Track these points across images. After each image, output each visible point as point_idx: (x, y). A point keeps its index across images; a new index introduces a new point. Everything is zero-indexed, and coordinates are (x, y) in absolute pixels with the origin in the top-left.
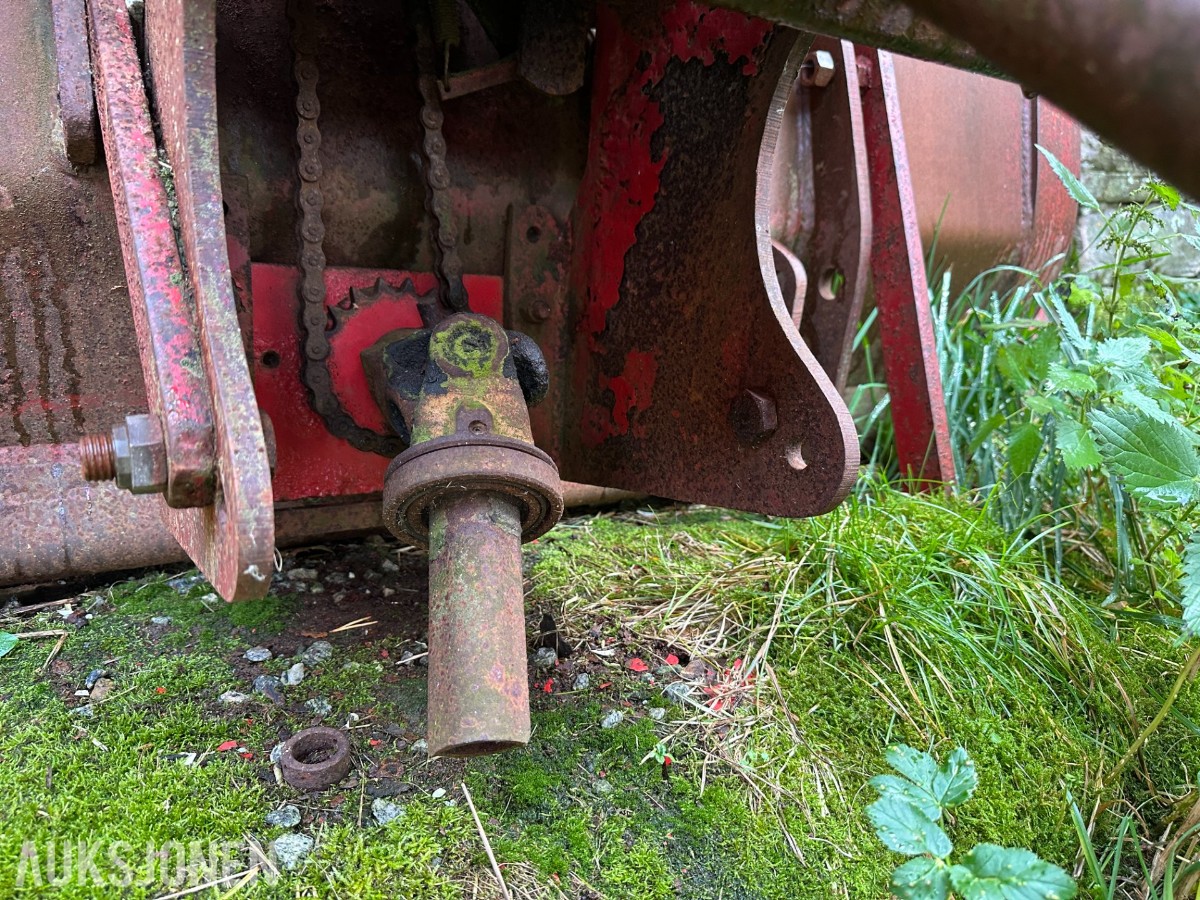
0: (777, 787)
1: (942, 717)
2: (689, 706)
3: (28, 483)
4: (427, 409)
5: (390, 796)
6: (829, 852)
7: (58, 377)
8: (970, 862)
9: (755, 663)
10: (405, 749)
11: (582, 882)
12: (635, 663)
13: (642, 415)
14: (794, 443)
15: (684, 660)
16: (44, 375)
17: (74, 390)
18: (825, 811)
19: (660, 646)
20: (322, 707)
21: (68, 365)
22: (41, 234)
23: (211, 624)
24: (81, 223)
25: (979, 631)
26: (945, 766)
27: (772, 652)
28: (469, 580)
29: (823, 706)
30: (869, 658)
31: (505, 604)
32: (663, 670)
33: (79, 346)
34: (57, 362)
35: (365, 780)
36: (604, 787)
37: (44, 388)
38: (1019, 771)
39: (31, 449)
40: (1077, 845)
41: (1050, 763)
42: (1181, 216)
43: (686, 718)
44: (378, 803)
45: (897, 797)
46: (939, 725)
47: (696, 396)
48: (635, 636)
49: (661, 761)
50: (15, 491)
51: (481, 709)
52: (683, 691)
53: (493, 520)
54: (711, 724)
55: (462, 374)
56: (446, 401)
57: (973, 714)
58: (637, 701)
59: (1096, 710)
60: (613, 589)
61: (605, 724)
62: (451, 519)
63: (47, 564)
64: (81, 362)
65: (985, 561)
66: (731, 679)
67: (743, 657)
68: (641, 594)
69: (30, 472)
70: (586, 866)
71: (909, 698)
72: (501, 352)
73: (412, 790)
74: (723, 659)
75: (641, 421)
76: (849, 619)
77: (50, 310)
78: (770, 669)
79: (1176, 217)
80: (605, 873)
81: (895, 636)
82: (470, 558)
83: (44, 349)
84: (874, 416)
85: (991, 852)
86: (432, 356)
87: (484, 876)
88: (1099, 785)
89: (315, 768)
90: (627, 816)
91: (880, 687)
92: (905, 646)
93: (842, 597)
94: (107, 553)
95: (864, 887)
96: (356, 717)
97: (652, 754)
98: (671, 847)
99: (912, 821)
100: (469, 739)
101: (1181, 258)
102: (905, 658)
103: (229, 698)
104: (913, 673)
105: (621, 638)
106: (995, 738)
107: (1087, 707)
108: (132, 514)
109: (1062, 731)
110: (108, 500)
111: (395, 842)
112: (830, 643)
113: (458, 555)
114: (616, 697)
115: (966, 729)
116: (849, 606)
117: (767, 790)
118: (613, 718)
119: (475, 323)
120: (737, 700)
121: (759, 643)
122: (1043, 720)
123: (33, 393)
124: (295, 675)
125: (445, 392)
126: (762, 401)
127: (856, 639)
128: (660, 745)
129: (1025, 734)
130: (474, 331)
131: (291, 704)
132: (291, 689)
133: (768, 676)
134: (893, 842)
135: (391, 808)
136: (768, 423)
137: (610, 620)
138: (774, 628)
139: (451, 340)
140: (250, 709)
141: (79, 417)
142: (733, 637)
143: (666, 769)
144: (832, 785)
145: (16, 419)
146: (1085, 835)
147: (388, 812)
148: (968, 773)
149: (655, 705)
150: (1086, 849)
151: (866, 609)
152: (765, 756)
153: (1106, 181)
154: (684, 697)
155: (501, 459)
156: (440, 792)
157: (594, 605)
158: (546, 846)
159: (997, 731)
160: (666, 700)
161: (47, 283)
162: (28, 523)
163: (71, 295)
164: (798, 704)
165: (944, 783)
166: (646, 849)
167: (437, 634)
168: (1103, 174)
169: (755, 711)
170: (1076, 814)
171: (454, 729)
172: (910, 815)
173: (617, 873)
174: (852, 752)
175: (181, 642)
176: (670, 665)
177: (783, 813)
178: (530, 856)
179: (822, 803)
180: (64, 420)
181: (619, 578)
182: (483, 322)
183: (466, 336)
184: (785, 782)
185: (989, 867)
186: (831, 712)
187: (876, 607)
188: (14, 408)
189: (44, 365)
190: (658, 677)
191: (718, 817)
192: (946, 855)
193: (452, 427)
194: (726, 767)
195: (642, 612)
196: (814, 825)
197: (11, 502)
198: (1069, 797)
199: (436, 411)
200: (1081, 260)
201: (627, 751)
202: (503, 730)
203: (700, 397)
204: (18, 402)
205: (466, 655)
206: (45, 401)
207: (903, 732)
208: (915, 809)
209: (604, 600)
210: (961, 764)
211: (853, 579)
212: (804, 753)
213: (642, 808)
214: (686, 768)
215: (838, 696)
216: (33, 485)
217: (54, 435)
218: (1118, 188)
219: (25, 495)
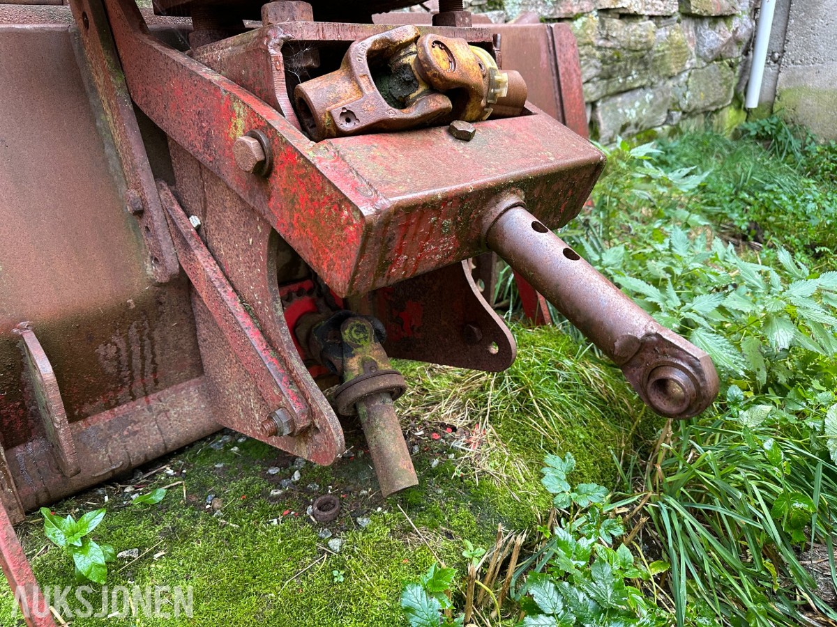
0: (504, 475)
1: (561, 432)
2: (462, 450)
3: (139, 417)
4: (349, 364)
5: (362, 515)
6: (528, 495)
7: (149, 368)
8: (577, 491)
9: (484, 426)
10: (357, 495)
11: (444, 529)
12: (435, 436)
13: (418, 329)
14: (490, 343)
15: (454, 429)
16: (143, 369)
17: (155, 372)
18: (523, 480)
19: (443, 425)
20: (315, 487)
21: (153, 362)
22: (145, 313)
23: (243, 461)
24: (161, 304)
25: (570, 392)
26: (564, 460)
27: (490, 419)
28: (382, 429)
29: (514, 438)
30: (528, 413)
31: (397, 434)
32: (447, 436)
33: (158, 352)
34: (148, 362)
35: (348, 512)
36: (440, 491)
37: (142, 375)
38: (592, 447)
39: (137, 402)
40: (617, 470)
41: (603, 441)
42: (651, 94)
43: (463, 456)
44: (359, 520)
45: (551, 474)
46: (560, 436)
47: (444, 323)
48: (430, 423)
49: (459, 476)
50: (136, 423)
51: (401, 477)
52: (459, 444)
53: (384, 402)
54: (473, 455)
55: (359, 346)
56: (355, 359)
57: (572, 428)
58: (441, 453)
59: (619, 414)
60: (412, 400)
61: (433, 466)
62: (368, 406)
63: (158, 452)
64: (158, 359)
65: (567, 363)
66: (476, 434)
67: (478, 423)
68: (427, 402)
69: (138, 412)
70: (443, 523)
71: (547, 427)
72: (371, 333)
73: (368, 511)
74: (470, 425)
75: (418, 330)
76: (518, 398)
77: (147, 342)
78: (490, 426)
79: (648, 95)
80: (451, 523)
81: (537, 402)
82: (380, 420)
83: (143, 358)
84: (509, 284)
85: (583, 486)
86: (345, 341)
87: (410, 535)
88: (624, 445)
89: (330, 512)
90: (452, 500)
91: (535, 425)
92: (542, 406)
93: (514, 389)
94: (182, 440)
95: (543, 505)
96: (331, 487)
97: (455, 474)
98: (471, 507)
99: (556, 481)
100: (400, 489)
101: (654, 117)
102: (542, 411)
103: (274, 493)
104: (547, 416)
105: (424, 425)
106: (582, 436)
107: (615, 414)
108: (189, 420)
109: (606, 426)
110: (176, 416)
111: (372, 532)
112: (513, 410)
113: (375, 420)
114: (432, 453)
115: (571, 435)
116: (518, 392)
117: (501, 477)
118: (435, 463)
119: (358, 322)
120: (481, 443)
121: (484, 416)
122: (599, 423)
123: (138, 378)
124: (297, 476)
125: (354, 355)
126: (475, 329)
127: (522, 406)
128: (456, 469)
129: (593, 431)
130: (358, 326)
131: (301, 489)
132: (298, 482)
133: (491, 429)
134: (552, 490)
135: (365, 520)
136: (479, 338)
137: (417, 417)
138: (489, 408)
139: (350, 333)
140: (286, 495)
141: (156, 382)
142: (472, 414)
143: (462, 479)
144: (524, 469)
145: (130, 391)
146: (620, 466)
147: (364, 522)
148: (572, 461)
149: (450, 453)
150: (620, 471)
151: (525, 392)
152: (497, 464)
153: (608, 84)
154: (460, 447)
155: (385, 380)
156: (379, 509)
157: (406, 411)
158: (427, 518)
159: (582, 433)
160: (454, 450)
161: (146, 331)
162: (146, 436)
163: (156, 334)
164: (505, 439)
165: (565, 466)
166: (464, 511)
167: (375, 452)
168: (605, 82)
169: (489, 446)
170: (615, 459)
171: (393, 486)
172: (555, 479)
173: (455, 522)
174: (529, 454)
175: (236, 473)
176: (450, 433)
177: (509, 485)
178: (424, 524)
179: (522, 477)
180: (151, 385)
181: (413, 394)
182: (361, 321)
183: (355, 328)
184: (506, 472)
185: (583, 491)
186: (518, 439)
187: (528, 392)
188: (130, 386)
189: (143, 365)
190: (446, 440)
191: (486, 492)
192: (569, 490)
193: (361, 370)
194: (484, 472)
195: (429, 410)
196: (521, 486)
197: (136, 429)
198: (612, 452)
199: (353, 364)
200: (600, 132)
201: (445, 475)
202: (410, 483)
203: (446, 323)
204: (132, 383)
205: (390, 458)
206: (143, 379)
207: (547, 442)
208: (557, 478)
209: (411, 408)
210: (569, 458)
211: (516, 380)
212: (511, 459)
213: (457, 496)
214: (469, 476)
215: (519, 432)
216: (142, 418)
217: (146, 392)
218: (614, 86)
219: (140, 424)
